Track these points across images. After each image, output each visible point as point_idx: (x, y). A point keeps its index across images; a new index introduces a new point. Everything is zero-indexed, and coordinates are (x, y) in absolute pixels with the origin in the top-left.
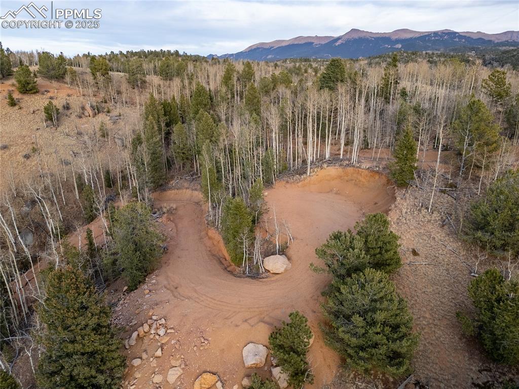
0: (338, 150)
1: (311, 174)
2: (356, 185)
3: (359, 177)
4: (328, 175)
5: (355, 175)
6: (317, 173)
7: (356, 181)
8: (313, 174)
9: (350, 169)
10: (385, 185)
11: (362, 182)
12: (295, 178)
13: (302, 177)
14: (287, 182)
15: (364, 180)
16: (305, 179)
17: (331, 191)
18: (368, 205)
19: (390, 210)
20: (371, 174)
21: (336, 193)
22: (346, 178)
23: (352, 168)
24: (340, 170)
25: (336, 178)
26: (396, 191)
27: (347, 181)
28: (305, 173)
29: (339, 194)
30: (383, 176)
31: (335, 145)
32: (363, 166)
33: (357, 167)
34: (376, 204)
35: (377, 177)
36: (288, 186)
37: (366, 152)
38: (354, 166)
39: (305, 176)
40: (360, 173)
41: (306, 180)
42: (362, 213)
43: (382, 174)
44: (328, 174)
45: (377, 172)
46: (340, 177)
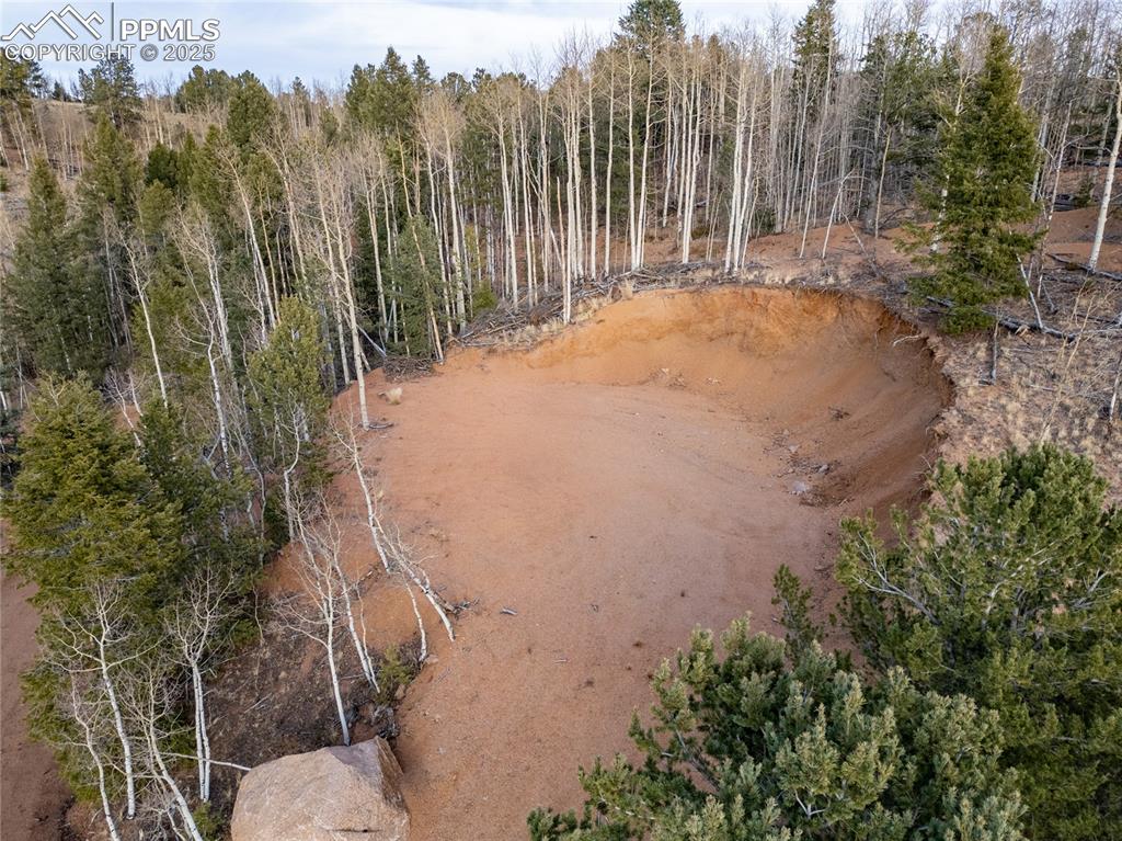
0: (671, 253)
1: (579, 318)
2: (745, 349)
3: (756, 318)
4: (641, 320)
5: (740, 314)
6: (601, 316)
7: (745, 334)
8: (586, 317)
9: (721, 295)
10: (867, 339)
11: (771, 335)
12: (517, 338)
13: (545, 328)
14: (492, 351)
15: (777, 330)
16: (552, 338)
17: (654, 377)
18: (806, 425)
19: (944, 437)
20: (806, 302)
21: (673, 386)
22: (706, 327)
23: (727, 289)
24: (684, 299)
25: (670, 331)
26: (939, 355)
27: (712, 340)
28: (557, 314)
29: (683, 387)
30: (859, 306)
31: (662, 239)
32: (772, 277)
33: (747, 284)
34: (839, 416)
35: (830, 314)
36: (493, 363)
37: (768, 243)
38: (734, 282)
39: (555, 325)
40: (761, 301)
41: (558, 341)
42: (788, 455)
43: (854, 298)
44: (639, 315)
45: (833, 293)
46: (683, 326)
